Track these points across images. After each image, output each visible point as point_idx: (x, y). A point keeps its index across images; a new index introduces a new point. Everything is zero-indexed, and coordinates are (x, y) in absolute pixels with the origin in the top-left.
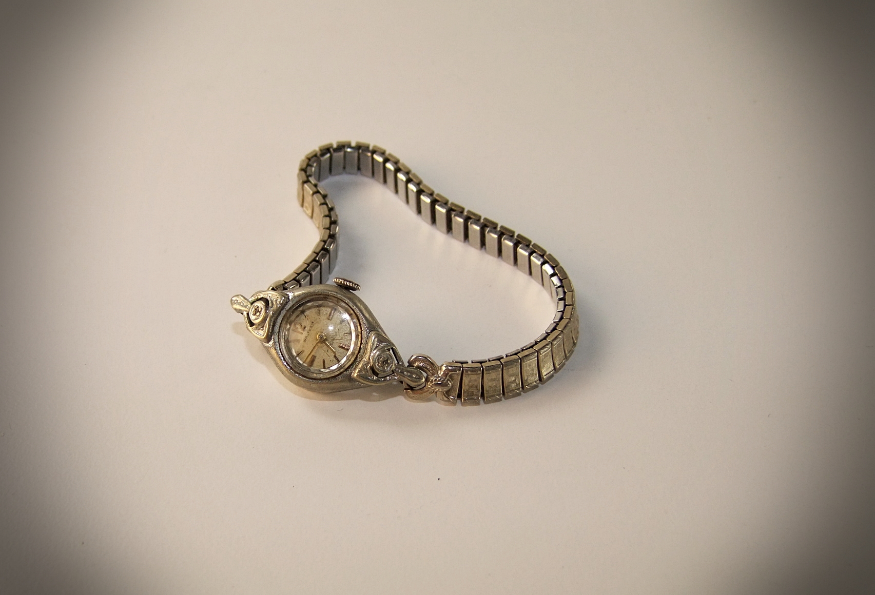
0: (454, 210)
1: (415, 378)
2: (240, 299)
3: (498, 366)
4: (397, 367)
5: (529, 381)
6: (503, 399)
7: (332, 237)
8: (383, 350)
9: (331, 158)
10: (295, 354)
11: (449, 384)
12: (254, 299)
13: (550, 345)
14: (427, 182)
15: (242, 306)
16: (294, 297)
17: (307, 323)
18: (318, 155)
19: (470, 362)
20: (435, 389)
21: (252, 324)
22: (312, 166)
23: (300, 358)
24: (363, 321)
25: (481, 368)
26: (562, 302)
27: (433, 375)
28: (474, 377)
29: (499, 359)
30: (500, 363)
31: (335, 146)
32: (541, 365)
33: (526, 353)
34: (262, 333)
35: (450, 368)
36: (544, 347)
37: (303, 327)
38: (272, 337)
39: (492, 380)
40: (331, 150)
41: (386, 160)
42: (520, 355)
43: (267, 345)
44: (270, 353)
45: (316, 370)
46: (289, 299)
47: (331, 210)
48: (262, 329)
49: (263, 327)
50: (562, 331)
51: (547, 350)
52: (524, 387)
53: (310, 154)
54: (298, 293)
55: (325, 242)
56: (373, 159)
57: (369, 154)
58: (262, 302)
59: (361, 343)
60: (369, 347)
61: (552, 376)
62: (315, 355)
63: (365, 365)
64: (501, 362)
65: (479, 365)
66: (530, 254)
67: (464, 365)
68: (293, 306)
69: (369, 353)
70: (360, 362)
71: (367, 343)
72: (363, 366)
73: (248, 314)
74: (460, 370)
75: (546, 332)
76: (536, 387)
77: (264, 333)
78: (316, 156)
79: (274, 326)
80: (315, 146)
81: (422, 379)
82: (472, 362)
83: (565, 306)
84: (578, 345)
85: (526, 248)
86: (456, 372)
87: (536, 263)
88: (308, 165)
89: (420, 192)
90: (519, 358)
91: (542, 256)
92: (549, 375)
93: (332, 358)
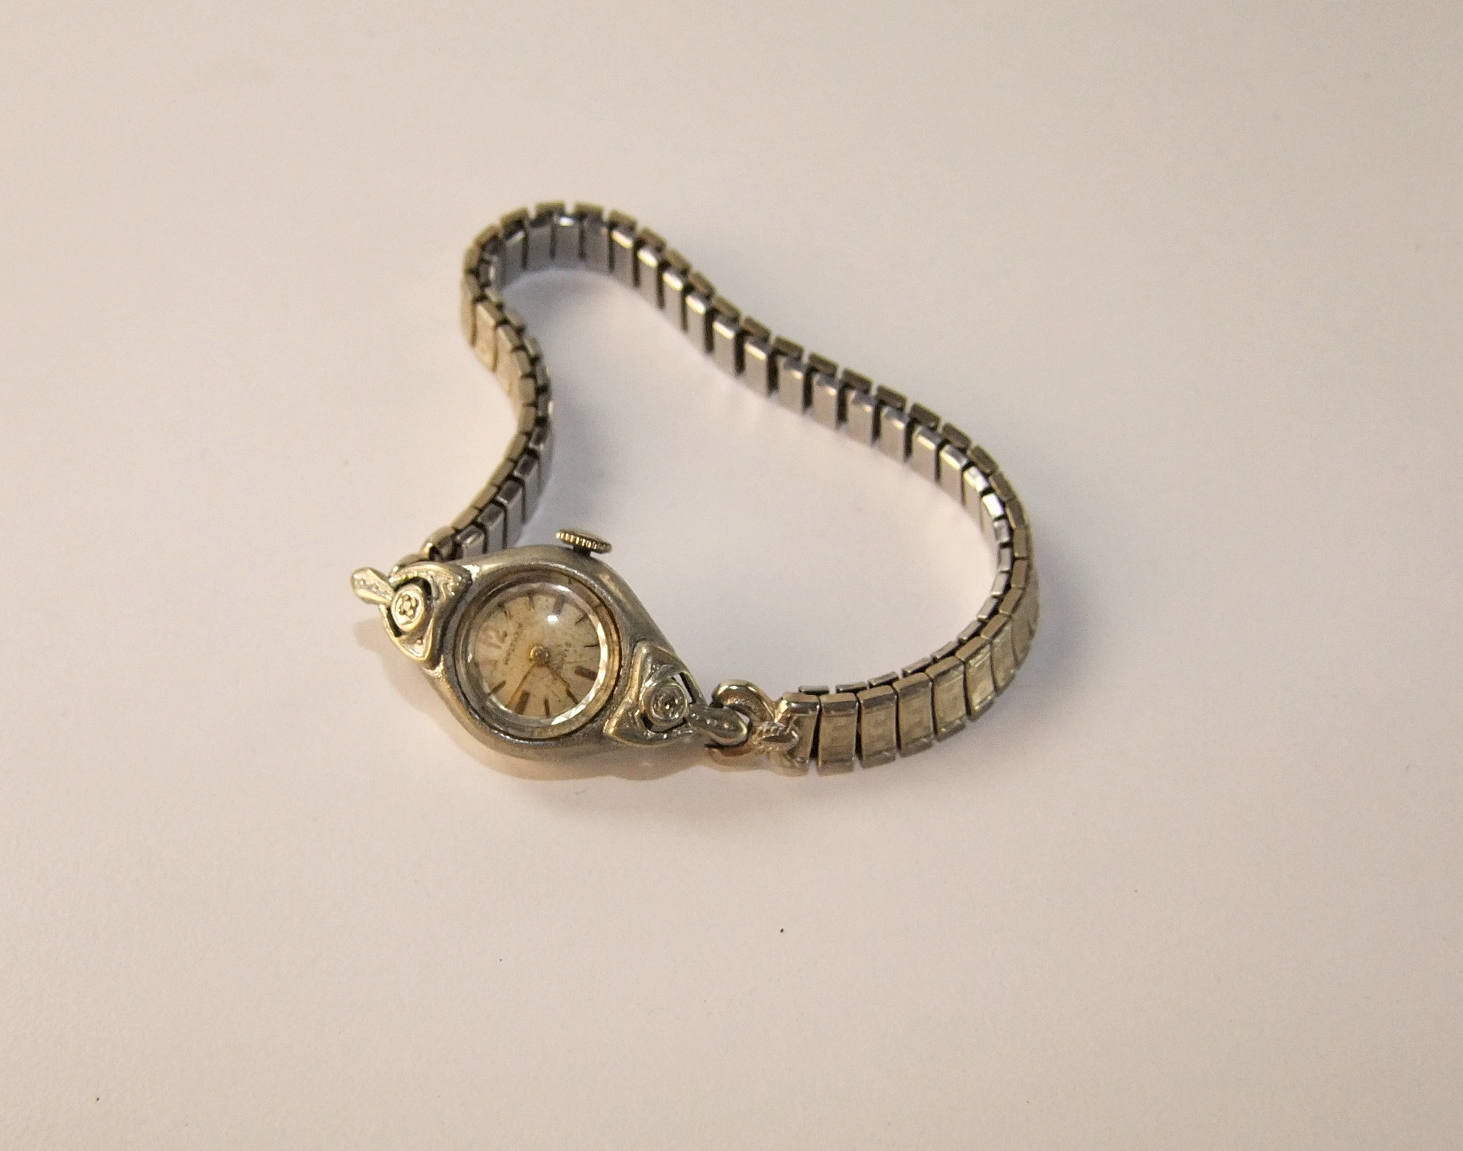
0: (783, 354)
1: (729, 730)
2: (372, 578)
3: (889, 698)
4: (692, 711)
5: (948, 720)
6: (898, 756)
7: (542, 422)
8: (663, 681)
9: (526, 240)
10: (487, 689)
11: (794, 737)
12: (399, 579)
13: (988, 647)
14: (725, 291)
15: (375, 593)
16: (483, 577)
17: (510, 627)
18: (501, 235)
19: (833, 691)
20: (767, 747)
21: (398, 632)
22: (488, 263)
23: (498, 698)
24: (622, 620)
25: (857, 701)
26: (1006, 552)
27: (763, 720)
28: (842, 721)
29: (890, 683)
30: (892, 691)
31: (532, 214)
32: (970, 686)
33: (942, 666)
34: (421, 651)
35: (793, 705)
36: (977, 652)
37: (501, 633)
38: (440, 657)
39: (878, 724)
40: (526, 224)
41: (639, 244)
42: (932, 672)
43: (431, 672)
44: (437, 689)
45: (534, 721)
46: (471, 580)
47: (535, 361)
48: (419, 641)
49: (421, 638)
50: (1010, 617)
51: (983, 657)
52: (938, 732)
53: (484, 234)
54: (488, 566)
55: (528, 435)
56: (612, 242)
57: (604, 231)
58: (417, 588)
59: (620, 666)
60: (636, 675)
61: (991, 703)
62: (528, 691)
63: (630, 710)
64: (894, 689)
65: (851, 697)
66: (940, 447)
67: (824, 699)
68: (480, 594)
69: (636, 687)
70: (619, 704)
71: (631, 666)
72: (627, 711)
73: (389, 609)
74: (814, 709)
75: (980, 620)
76: (961, 727)
77: (425, 652)
78: (494, 238)
79: (443, 634)
80: (490, 216)
81: (742, 730)
82: (838, 691)
83: (1014, 560)
84: (1037, 635)
85: (929, 433)
86: (806, 712)
87: (949, 467)
88: (482, 261)
89: (711, 315)
90: (928, 675)
91: (963, 451)
92: (985, 702)
93: (563, 695)
